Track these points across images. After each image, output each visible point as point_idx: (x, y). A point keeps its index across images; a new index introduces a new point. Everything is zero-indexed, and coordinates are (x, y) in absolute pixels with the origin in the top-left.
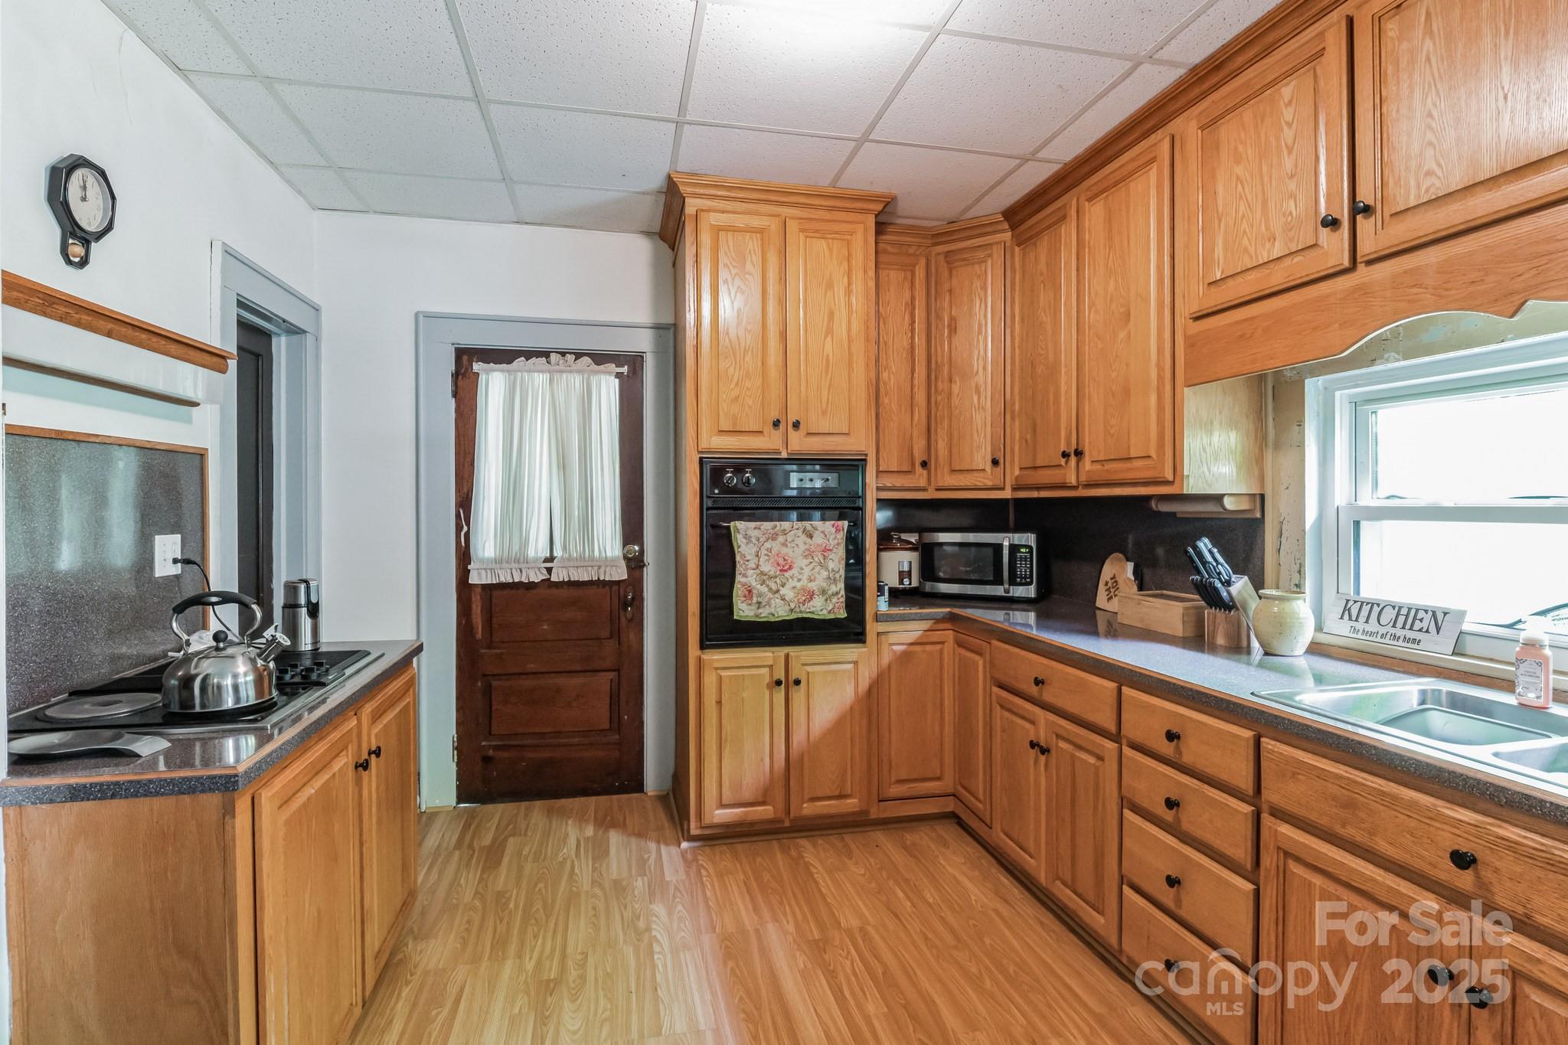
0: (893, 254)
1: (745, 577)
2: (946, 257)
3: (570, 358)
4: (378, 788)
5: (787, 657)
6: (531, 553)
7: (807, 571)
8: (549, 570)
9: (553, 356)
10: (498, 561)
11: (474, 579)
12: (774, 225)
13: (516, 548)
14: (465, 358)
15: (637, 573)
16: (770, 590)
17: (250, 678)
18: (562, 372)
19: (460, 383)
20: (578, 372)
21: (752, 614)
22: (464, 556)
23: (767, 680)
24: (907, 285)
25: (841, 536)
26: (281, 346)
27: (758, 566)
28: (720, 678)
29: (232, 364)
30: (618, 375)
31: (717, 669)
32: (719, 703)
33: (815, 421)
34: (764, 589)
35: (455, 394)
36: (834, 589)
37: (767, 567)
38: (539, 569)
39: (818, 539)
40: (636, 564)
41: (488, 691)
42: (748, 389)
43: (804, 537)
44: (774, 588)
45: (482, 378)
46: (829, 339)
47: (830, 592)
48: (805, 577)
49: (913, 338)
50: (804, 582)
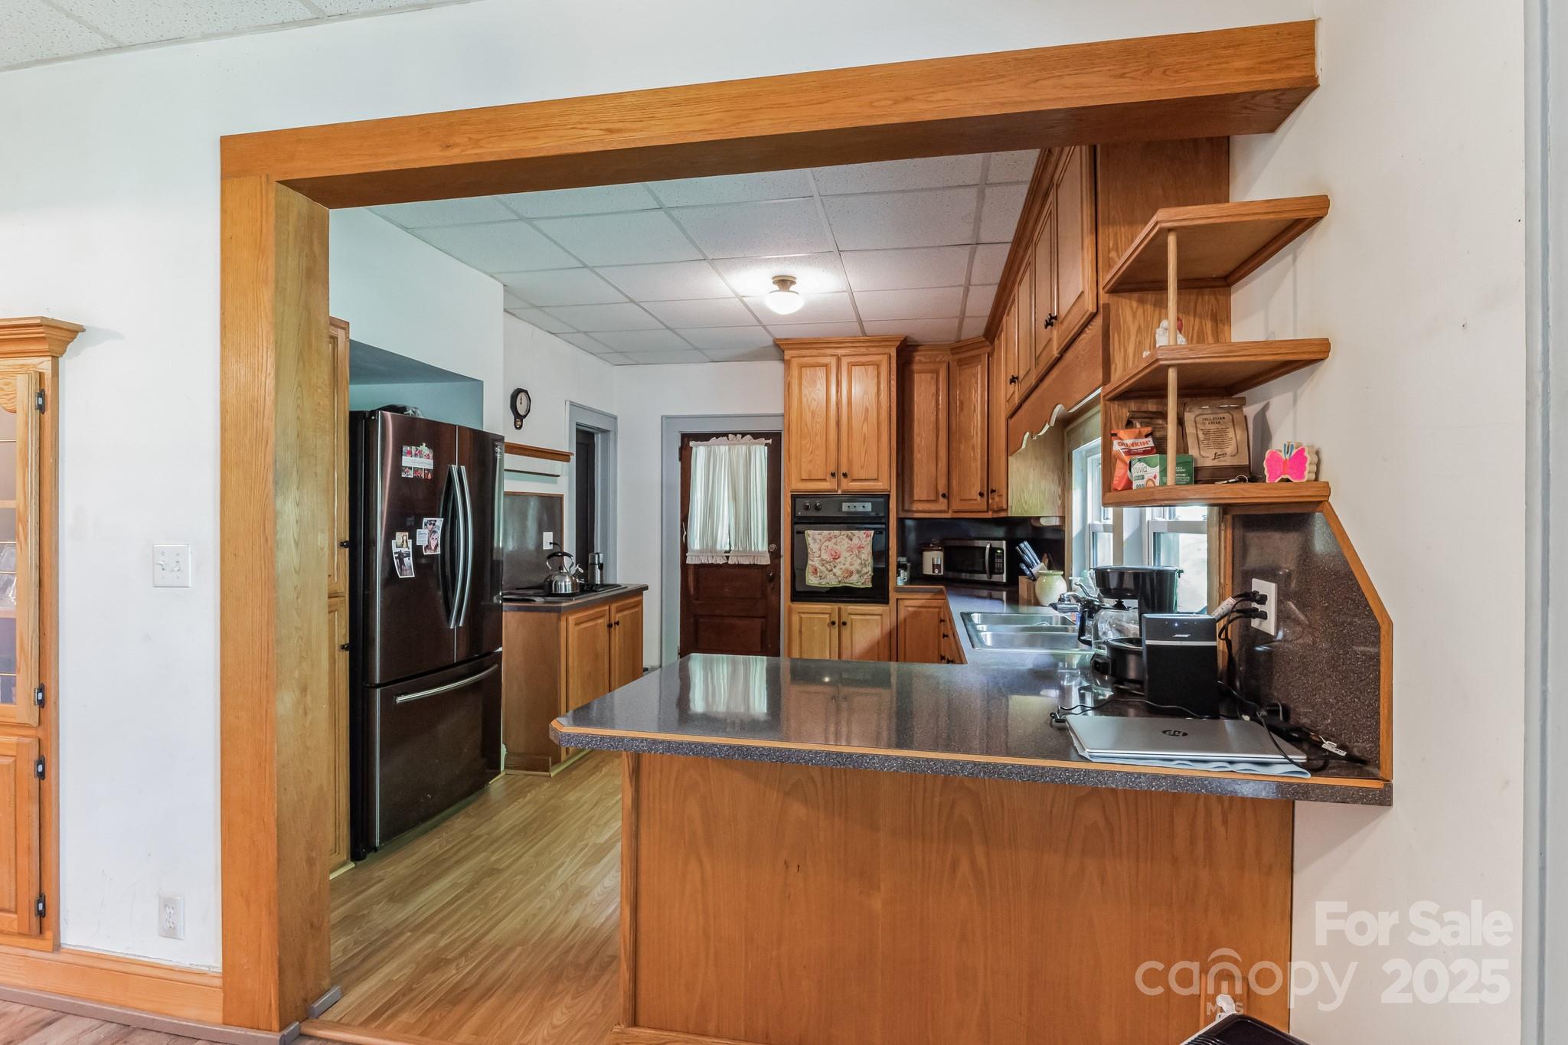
0: (925, 363)
1: (813, 562)
2: (958, 362)
3: (739, 436)
4: (619, 640)
5: (840, 609)
6: (718, 547)
7: (849, 559)
8: (728, 557)
9: (730, 435)
10: (701, 551)
11: (689, 561)
12: (833, 362)
13: (710, 544)
14: (686, 439)
15: (777, 561)
16: (827, 569)
17: (570, 583)
18: (735, 444)
19: (683, 453)
20: (744, 444)
21: (817, 582)
22: (685, 548)
23: (828, 621)
24: (934, 382)
25: (870, 539)
26: (598, 439)
27: (820, 556)
28: (801, 618)
29: (573, 458)
30: (766, 445)
31: (799, 613)
32: (800, 632)
33: (858, 473)
34: (823, 569)
35: (680, 460)
36: (865, 570)
37: (825, 556)
38: (722, 557)
39: (856, 541)
40: (775, 555)
41: (696, 623)
42: (818, 455)
43: (847, 540)
44: (829, 568)
45: (694, 450)
46: (866, 424)
47: (863, 572)
48: (848, 564)
49: (937, 415)
50: (847, 565)
